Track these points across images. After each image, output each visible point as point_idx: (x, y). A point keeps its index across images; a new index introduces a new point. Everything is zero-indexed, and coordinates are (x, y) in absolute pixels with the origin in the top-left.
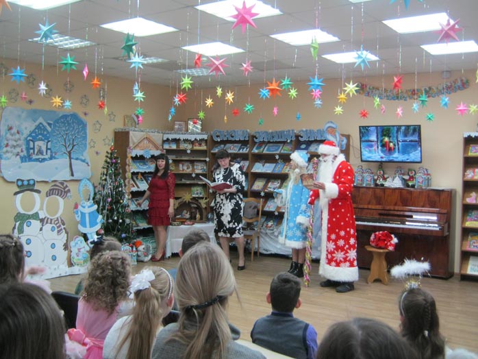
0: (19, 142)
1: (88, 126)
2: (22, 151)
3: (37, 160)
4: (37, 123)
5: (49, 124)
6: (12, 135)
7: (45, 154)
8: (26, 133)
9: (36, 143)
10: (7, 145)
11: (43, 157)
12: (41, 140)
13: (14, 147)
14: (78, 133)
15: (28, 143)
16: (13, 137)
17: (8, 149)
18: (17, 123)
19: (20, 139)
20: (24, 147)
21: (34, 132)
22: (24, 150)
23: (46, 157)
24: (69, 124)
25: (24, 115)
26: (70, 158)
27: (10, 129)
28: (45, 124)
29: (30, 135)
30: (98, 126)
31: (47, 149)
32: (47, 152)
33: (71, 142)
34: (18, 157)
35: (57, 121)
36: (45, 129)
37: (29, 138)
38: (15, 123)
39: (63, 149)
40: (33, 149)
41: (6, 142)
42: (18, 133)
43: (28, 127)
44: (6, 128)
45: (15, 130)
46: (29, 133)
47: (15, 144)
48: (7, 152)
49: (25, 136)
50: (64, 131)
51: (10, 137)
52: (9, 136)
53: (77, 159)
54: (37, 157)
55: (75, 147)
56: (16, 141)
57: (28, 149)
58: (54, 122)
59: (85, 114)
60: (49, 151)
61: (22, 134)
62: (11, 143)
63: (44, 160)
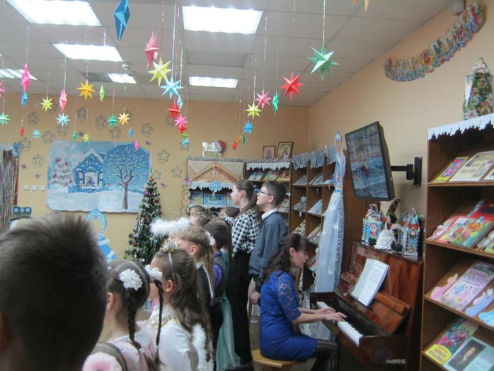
0: (67, 173)
1: (151, 156)
2: (71, 182)
3: (86, 191)
4: (87, 155)
5: (102, 156)
6: (60, 167)
7: (96, 185)
8: (75, 164)
9: (86, 174)
10: (55, 176)
11: (93, 188)
12: (92, 171)
13: (62, 177)
14: (137, 163)
15: (77, 174)
16: (61, 169)
17: (56, 179)
18: (65, 155)
19: (68, 170)
20: (73, 178)
21: (84, 163)
22: (73, 180)
23: (98, 188)
24: (126, 155)
25: (73, 147)
26: (126, 190)
27: (58, 160)
28: (96, 155)
29: (79, 167)
30: (164, 156)
31: (99, 180)
32: (98, 183)
33: (129, 173)
34: (66, 187)
35: (111, 152)
36: (96, 160)
37: (78, 169)
38: (63, 155)
39: (119, 180)
40: (83, 180)
41: (54, 173)
42: (66, 164)
43: (77, 158)
44: (54, 160)
45: (62, 162)
46: (78, 164)
47: (63, 175)
48: (55, 182)
49: (74, 167)
50: (120, 162)
51: (59, 168)
52: (56, 167)
53: (135, 191)
54: (88, 188)
55: (133, 179)
56: (64, 172)
57: (77, 180)
58: (108, 153)
59: (148, 144)
60: (101, 182)
61: (71, 166)
62: (58, 174)
63: (94, 190)
